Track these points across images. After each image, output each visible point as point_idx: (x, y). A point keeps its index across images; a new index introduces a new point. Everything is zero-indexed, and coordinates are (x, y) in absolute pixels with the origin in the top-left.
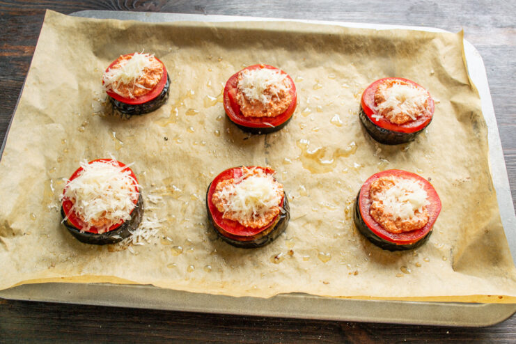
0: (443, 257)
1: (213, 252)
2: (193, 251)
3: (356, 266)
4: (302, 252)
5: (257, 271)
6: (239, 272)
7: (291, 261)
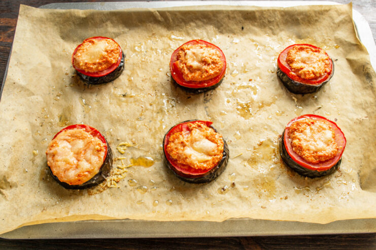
0: (353, 180)
1: (172, 188)
2: (156, 190)
3: (285, 192)
4: (242, 183)
5: (209, 202)
6: (194, 203)
7: (234, 192)
